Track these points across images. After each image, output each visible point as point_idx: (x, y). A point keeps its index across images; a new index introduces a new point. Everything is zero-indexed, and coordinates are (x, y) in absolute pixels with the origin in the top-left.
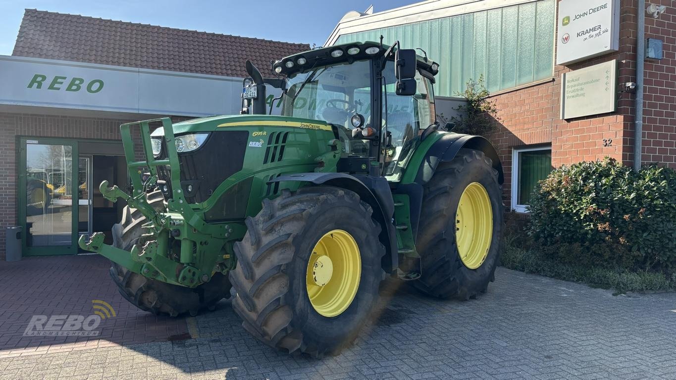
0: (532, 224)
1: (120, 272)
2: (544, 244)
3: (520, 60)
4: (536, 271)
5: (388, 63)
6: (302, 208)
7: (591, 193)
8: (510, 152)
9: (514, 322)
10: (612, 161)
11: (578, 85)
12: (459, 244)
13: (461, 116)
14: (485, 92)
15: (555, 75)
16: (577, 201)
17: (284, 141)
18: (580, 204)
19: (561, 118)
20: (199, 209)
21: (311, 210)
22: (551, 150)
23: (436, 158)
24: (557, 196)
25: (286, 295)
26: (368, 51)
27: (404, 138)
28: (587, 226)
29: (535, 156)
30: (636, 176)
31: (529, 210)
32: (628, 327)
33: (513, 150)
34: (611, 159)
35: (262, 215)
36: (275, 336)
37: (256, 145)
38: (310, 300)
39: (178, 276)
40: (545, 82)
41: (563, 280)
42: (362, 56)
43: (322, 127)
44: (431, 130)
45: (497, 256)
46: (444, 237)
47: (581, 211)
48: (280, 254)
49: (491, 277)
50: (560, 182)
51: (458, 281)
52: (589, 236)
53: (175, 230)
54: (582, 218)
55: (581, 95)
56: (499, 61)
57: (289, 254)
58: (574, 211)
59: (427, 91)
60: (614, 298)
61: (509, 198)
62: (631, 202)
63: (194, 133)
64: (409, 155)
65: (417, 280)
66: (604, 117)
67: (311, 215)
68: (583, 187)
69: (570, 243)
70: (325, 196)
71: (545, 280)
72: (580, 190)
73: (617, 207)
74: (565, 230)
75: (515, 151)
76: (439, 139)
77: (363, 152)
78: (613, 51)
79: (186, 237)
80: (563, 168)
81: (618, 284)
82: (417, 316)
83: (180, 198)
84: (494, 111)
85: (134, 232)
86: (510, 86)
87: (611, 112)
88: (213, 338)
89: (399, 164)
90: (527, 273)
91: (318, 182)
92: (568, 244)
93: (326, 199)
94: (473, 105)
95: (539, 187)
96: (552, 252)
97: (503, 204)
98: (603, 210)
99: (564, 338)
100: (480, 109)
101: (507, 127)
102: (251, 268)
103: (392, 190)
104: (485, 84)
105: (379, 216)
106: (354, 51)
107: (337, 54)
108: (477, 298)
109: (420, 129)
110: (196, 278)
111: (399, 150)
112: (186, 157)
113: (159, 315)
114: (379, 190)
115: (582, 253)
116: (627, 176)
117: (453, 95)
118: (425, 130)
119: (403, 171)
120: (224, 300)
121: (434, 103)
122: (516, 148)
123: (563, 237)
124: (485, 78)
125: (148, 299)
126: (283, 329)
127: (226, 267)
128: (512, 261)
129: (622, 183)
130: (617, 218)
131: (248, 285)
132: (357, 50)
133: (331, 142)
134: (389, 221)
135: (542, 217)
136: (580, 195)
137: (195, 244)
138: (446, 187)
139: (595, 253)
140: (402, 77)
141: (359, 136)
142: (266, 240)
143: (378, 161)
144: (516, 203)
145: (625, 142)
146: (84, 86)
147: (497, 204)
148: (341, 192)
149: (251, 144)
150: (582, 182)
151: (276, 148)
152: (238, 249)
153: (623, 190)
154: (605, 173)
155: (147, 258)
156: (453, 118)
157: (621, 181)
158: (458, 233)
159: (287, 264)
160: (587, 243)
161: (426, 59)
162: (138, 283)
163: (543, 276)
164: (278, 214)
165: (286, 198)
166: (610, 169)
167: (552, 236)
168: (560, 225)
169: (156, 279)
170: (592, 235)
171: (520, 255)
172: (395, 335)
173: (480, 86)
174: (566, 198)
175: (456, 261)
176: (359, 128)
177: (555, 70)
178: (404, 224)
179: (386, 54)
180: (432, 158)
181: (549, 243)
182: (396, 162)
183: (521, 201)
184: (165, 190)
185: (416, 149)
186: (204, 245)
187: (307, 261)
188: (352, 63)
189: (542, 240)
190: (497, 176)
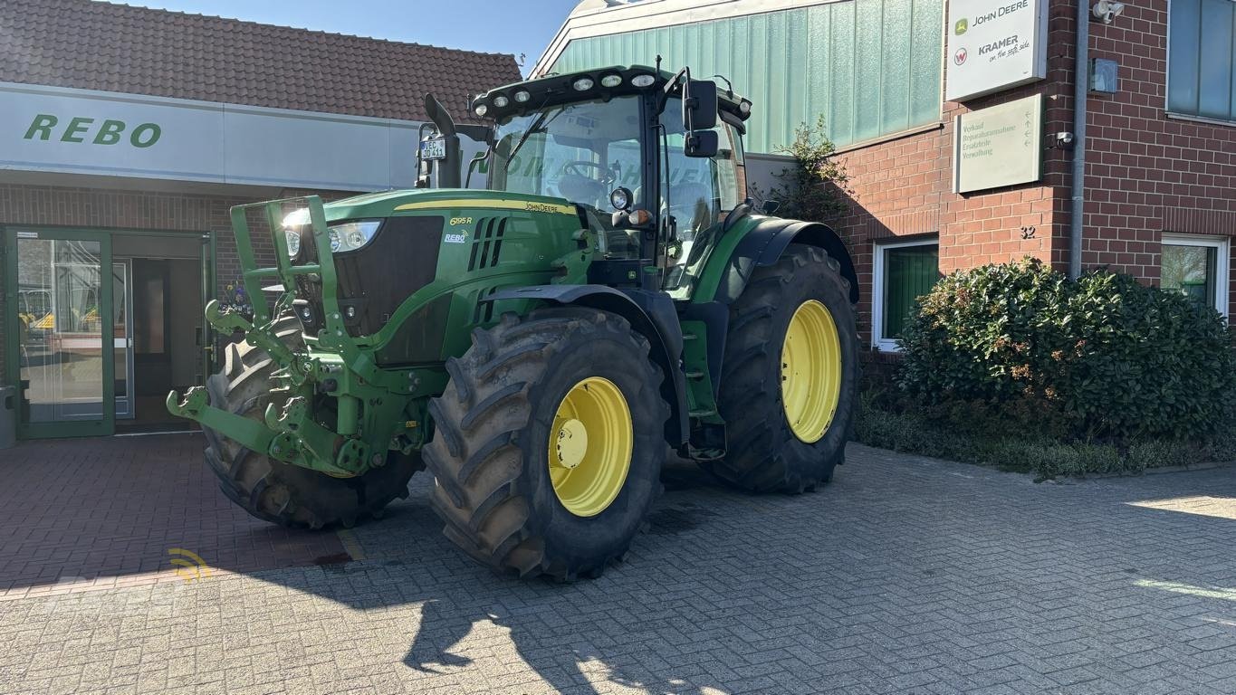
0: (907, 369)
1: (225, 456)
2: (926, 403)
3: (887, 91)
4: (914, 449)
5: (670, 102)
6: (540, 342)
7: (1001, 316)
8: (870, 250)
9: (877, 524)
10: (1035, 263)
11: (982, 135)
12: (786, 401)
13: (786, 187)
14: (828, 146)
15: (944, 118)
16: (979, 329)
17: (500, 233)
18: (984, 335)
19: (954, 191)
20: (366, 346)
21: (555, 345)
22: (938, 245)
23: (749, 260)
24: (947, 321)
25: (518, 481)
26: (637, 82)
27: (695, 227)
28: (995, 370)
29: (912, 255)
30: (1072, 287)
31: (901, 346)
32: (1054, 527)
33: (874, 245)
34: (1033, 260)
35: (475, 355)
36: (500, 547)
37: (456, 240)
38: (556, 489)
39: (336, 456)
40: (928, 129)
41: (957, 461)
42: (625, 89)
43: (561, 209)
44: (739, 213)
45: (849, 422)
46: (763, 390)
47: (985, 346)
48: (508, 416)
49: (838, 458)
50: (952, 299)
51: (785, 462)
52: (998, 387)
53: (327, 380)
54: (987, 358)
55: (985, 153)
56: (851, 91)
57: (522, 415)
58: (975, 347)
59: (732, 145)
60: (1036, 486)
61: (869, 327)
62: (1065, 329)
63: (357, 220)
64: (704, 255)
65: (718, 460)
66: (1022, 190)
67: (555, 353)
68: (989, 306)
69: (968, 400)
70: (576, 322)
71: (927, 462)
72: (984, 312)
73: (1041, 338)
74: (960, 379)
75: (878, 247)
76: (754, 228)
77: (628, 250)
78: (1036, 80)
79: (347, 391)
80: (958, 275)
81: (1043, 464)
82: (721, 519)
83: (337, 328)
84: (842, 179)
85: (249, 387)
86: (871, 135)
87: (1034, 182)
88: (389, 559)
89: (688, 271)
90: (898, 451)
91: (564, 300)
92: (964, 402)
93: (578, 328)
94: (807, 168)
95: (918, 308)
96: (940, 414)
97: (859, 337)
98: (1019, 344)
99: (954, 545)
100: (819, 175)
101: (864, 207)
102: (460, 440)
103: (679, 313)
104: (827, 132)
105: (660, 355)
106: (612, 81)
107: (583, 85)
108: (815, 490)
109: (722, 211)
110: (365, 458)
111: (687, 247)
112: (343, 259)
113: (291, 526)
114: (660, 314)
115: (987, 416)
116: (1058, 288)
117: (774, 151)
118: (731, 212)
119: (695, 282)
120: (397, 501)
121: (744, 166)
122: (881, 241)
123: (956, 390)
124: (827, 122)
125: (273, 499)
126: (513, 535)
127: (410, 442)
128: (874, 433)
129: (1051, 299)
130: (1041, 357)
131: (454, 467)
132: (617, 80)
133: (578, 234)
134: (675, 364)
135: (923, 358)
136: (984, 320)
137: (360, 402)
138: (765, 308)
139: (1007, 415)
140: (694, 128)
141: (624, 223)
142: (483, 394)
143: (655, 265)
144: (881, 336)
145: (1055, 231)
146: (125, 135)
147: (848, 336)
148: (601, 316)
149: (448, 239)
150: (987, 298)
151: (487, 244)
152: (437, 408)
153: (1052, 311)
154: (1024, 284)
155: (290, 425)
156: (773, 190)
157: (1048, 296)
158: (785, 385)
159: (519, 431)
160: (995, 400)
161: (730, 94)
162: (258, 472)
163: (926, 456)
164: (501, 351)
165: (511, 327)
166: (1031, 277)
167: (938, 388)
168: (951, 371)
169: (294, 463)
170: (1003, 386)
171: (884, 420)
172: (686, 547)
173: (818, 135)
174: (961, 325)
175: (782, 429)
176: (623, 211)
177: (944, 109)
178: (696, 370)
179: (666, 88)
180: (742, 260)
181: (934, 401)
182: (683, 267)
183: (889, 332)
184: (306, 315)
185: (716, 245)
186: (376, 405)
187: (549, 427)
188: (608, 101)
189: (922, 396)
190: (849, 290)
